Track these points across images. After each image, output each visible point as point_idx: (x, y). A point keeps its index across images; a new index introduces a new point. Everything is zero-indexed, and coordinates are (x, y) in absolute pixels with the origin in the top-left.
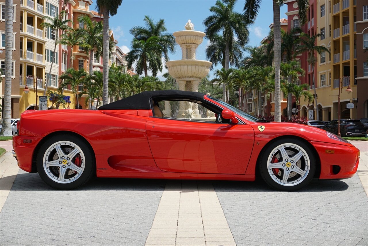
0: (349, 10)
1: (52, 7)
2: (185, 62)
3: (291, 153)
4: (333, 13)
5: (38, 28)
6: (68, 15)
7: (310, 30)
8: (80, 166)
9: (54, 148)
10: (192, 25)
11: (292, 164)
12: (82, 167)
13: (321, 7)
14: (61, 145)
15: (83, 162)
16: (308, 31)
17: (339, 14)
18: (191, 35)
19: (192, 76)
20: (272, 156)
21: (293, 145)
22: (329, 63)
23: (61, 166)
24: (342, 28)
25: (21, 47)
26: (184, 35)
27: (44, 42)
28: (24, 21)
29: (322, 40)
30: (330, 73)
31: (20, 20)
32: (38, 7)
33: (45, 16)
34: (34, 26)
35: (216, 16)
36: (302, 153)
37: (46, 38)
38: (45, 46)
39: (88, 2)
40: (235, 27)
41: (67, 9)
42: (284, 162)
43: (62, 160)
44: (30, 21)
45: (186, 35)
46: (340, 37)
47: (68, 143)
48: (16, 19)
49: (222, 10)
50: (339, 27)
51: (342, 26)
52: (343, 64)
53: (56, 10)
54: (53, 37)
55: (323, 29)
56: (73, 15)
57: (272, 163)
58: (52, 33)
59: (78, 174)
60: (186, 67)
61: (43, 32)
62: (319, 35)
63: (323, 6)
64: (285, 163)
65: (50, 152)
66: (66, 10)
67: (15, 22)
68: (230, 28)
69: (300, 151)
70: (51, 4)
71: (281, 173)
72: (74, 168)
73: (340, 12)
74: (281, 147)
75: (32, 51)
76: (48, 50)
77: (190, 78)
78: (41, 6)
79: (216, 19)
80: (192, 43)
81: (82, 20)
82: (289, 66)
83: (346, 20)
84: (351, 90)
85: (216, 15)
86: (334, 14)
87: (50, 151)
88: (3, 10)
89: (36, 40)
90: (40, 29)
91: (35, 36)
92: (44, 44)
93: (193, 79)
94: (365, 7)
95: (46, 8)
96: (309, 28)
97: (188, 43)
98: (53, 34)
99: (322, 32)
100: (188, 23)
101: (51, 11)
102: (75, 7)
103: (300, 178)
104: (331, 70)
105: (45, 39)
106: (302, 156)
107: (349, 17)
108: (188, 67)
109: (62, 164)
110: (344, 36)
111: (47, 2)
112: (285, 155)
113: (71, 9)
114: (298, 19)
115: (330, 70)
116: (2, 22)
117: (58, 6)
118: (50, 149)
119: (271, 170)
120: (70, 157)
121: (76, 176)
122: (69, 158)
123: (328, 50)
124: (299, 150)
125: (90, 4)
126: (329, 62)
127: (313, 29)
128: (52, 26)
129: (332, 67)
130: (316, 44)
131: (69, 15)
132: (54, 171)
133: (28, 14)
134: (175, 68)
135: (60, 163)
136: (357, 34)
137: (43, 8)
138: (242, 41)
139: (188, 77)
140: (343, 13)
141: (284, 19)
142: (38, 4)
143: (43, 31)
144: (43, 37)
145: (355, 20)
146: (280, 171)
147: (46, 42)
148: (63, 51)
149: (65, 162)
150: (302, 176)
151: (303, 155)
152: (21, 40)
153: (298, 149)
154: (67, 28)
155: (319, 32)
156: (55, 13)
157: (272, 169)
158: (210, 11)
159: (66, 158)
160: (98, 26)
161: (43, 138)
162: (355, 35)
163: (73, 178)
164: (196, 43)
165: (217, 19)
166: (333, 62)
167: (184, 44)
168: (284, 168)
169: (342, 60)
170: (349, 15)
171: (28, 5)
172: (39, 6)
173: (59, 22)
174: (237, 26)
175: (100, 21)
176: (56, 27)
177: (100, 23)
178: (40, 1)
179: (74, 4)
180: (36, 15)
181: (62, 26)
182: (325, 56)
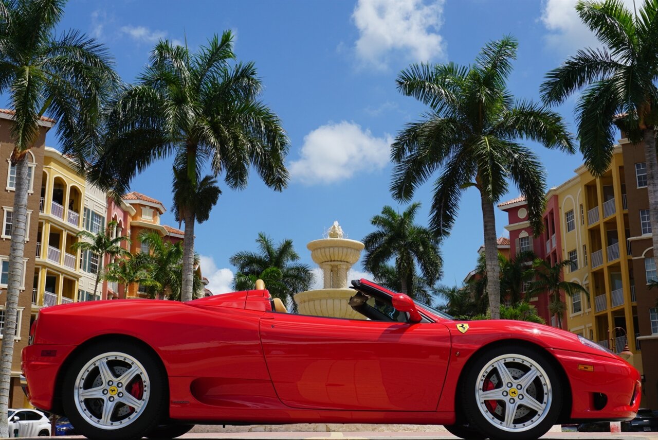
0: (615, 218)
1: (94, 217)
2: (328, 293)
3: (517, 372)
4: (588, 224)
5: (67, 251)
6: (122, 231)
7: (550, 255)
8: (140, 397)
9: (95, 365)
10: (340, 231)
11: (520, 392)
12: (144, 400)
13: (567, 214)
14: (109, 359)
15: (145, 391)
16: (547, 256)
17: (599, 226)
18: (338, 247)
20: (484, 379)
21: (519, 358)
22: (589, 312)
23: (105, 398)
24: (606, 249)
25: (36, 286)
26: (327, 247)
27: (77, 278)
28: (44, 240)
29: (572, 271)
30: (590, 330)
31: (36, 238)
32: (69, 216)
33: (81, 231)
34: (61, 249)
35: (383, 233)
36: (536, 371)
37: (81, 271)
38: (77, 284)
39: (157, 209)
40: (417, 253)
41: (120, 221)
42: (504, 387)
43: (109, 388)
44: (55, 240)
45: (329, 247)
46: (604, 265)
47: (121, 356)
48: (29, 236)
49: (393, 222)
50: (600, 248)
51: (606, 246)
52: (613, 313)
53: (101, 223)
54: (93, 269)
55: (573, 253)
56: (131, 232)
57: (484, 391)
58: (92, 262)
59: (136, 412)
60: (330, 302)
61: (76, 260)
62: (566, 262)
63: (569, 214)
64: (508, 389)
65: (87, 373)
66: (118, 222)
67: (28, 240)
68: (409, 253)
69: (533, 368)
70: (92, 212)
71: (502, 410)
72: (130, 400)
73: (601, 222)
74: (498, 362)
75: (54, 292)
76: (83, 292)
78: (76, 214)
79: (382, 237)
80: (341, 261)
81: (146, 239)
82: (516, 312)
83: (612, 237)
84: (629, 353)
85: (383, 230)
86: (591, 226)
87: (88, 371)
88: (8, 220)
89: (62, 273)
90: (71, 253)
91: (62, 266)
92: (76, 282)
94: (643, 213)
95: (84, 219)
96: (549, 251)
97: (334, 261)
98: (94, 263)
99: (571, 258)
100: (334, 227)
101: (92, 223)
102: (134, 218)
103: (537, 417)
105: (79, 271)
106: (537, 377)
107: (616, 232)
108: (335, 302)
109: (109, 395)
110: (611, 263)
111: (85, 209)
112: (506, 375)
113: (128, 221)
114: (528, 237)
115: (591, 325)
116: (4, 240)
117: (105, 215)
118: (88, 366)
119: (482, 403)
120: (123, 381)
121: (132, 417)
122: (121, 383)
123: (583, 289)
124: (531, 366)
125: (161, 213)
126: (587, 310)
127: (554, 253)
128: (93, 248)
129: (594, 319)
130: (563, 279)
131: (124, 231)
132: (93, 408)
133: (52, 228)
134: (311, 303)
135: (106, 392)
136: (633, 258)
137: (79, 217)
138: (430, 276)
140: (606, 223)
141: (504, 239)
142: (70, 211)
143: (77, 258)
144: (75, 268)
145: (628, 234)
146: (499, 406)
147: (81, 277)
148: (109, 294)
149: (114, 390)
150: (540, 412)
151: (538, 374)
152: (35, 273)
153: (528, 365)
154: (119, 251)
155: (566, 257)
156: (99, 226)
157: (485, 401)
158: (372, 223)
159: (115, 384)
160: (173, 250)
161: (76, 347)
162: (630, 261)
163: (127, 420)
164: (348, 260)
165: (385, 238)
166: (595, 310)
167: (326, 263)
168: (506, 399)
169: (612, 306)
170: (616, 228)
171: (53, 213)
172: (71, 215)
173: (105, 242)
174: (421, 249)
175: (177, 242)
176: (100, 250)
177: (177, 246)
178: (74, 205)
179: (133, 212)
180: (66, 229)
181: (110, 247)
182: (580, 299)
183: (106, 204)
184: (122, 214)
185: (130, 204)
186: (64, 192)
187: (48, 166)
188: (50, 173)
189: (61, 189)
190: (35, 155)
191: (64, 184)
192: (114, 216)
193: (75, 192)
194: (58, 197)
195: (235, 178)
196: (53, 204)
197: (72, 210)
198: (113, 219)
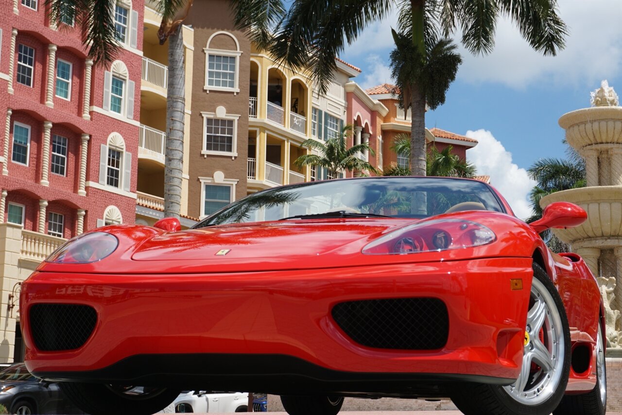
1: (329, 121)
5: (292, 168)
6: (369, 139)
19: (612, 233)
28: (260, 154)
31: (248, 152)
32: (292, 121)
33: (307, 139)
34: (283, 166)
48: (237, 150)
53: (339, 128)
56: (383, 139)
61: (305, 180)
66: (363, 125)
67: (236, 155)
70: (326, 114)
77: (609, 240)
78: (302, 118)
80: (612, 143)
81: (403, 147)
88: (209, 130)
90: (298, 171)
93: (617, 240)
95: (314, 124)
97: (602, 143)
100: (602, 89)
101: (326, 129)
102: (385, 119)
108: (601, 208)
113: (377, 123)
116: (205, 156)
117: (344, 118)
128: (325, 162)
131: (372, 138)
133: (269, 137)
137: (306, 122)
139: (603, 236)
142: (294, 114)
143: (306, 177)
154: (357, 164)
156: (336, 133)
160: (440, 160)
171: (269, 116)
172: (295, 119)
175: (444, 148)
176: (332, 163)
177: (445, 153)
178: (298, 106)
179: (385, 111)
180: (288, 138)
181: (346, 159)
183: (344, 102)
184: (369, 116)
185: (379, 100)
186: (283, 88)
187: (260, 55)
188: (261, 63)
189: (280, 84)
190: (239, 41)
191: (283, 78)
192: (356, 118)
193: (299, 87)
194: (275, 96)
195: (476, 36)
196: (268, 105)
197: (296, 112)
198: (355, 122)
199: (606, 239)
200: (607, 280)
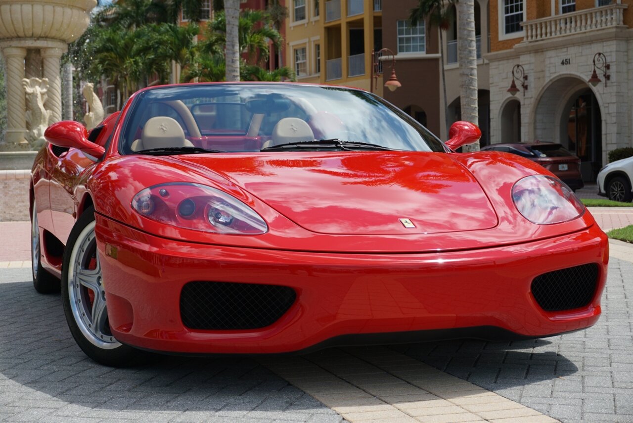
19: (43, 35)
22: (315, 22)
30: (316, 45)
52: (350, 24)
77: (38, 42)
84: (396, 83)
93: (46, 42)
104: (320, 37)
115: (317, 38)
126: (313, 19)
129: (323, 31)
139: (33, 37)
166: (325, 20)
169: (347, 15)
182: (305, 4)
199: (35, 40)
200: (40, 81)
